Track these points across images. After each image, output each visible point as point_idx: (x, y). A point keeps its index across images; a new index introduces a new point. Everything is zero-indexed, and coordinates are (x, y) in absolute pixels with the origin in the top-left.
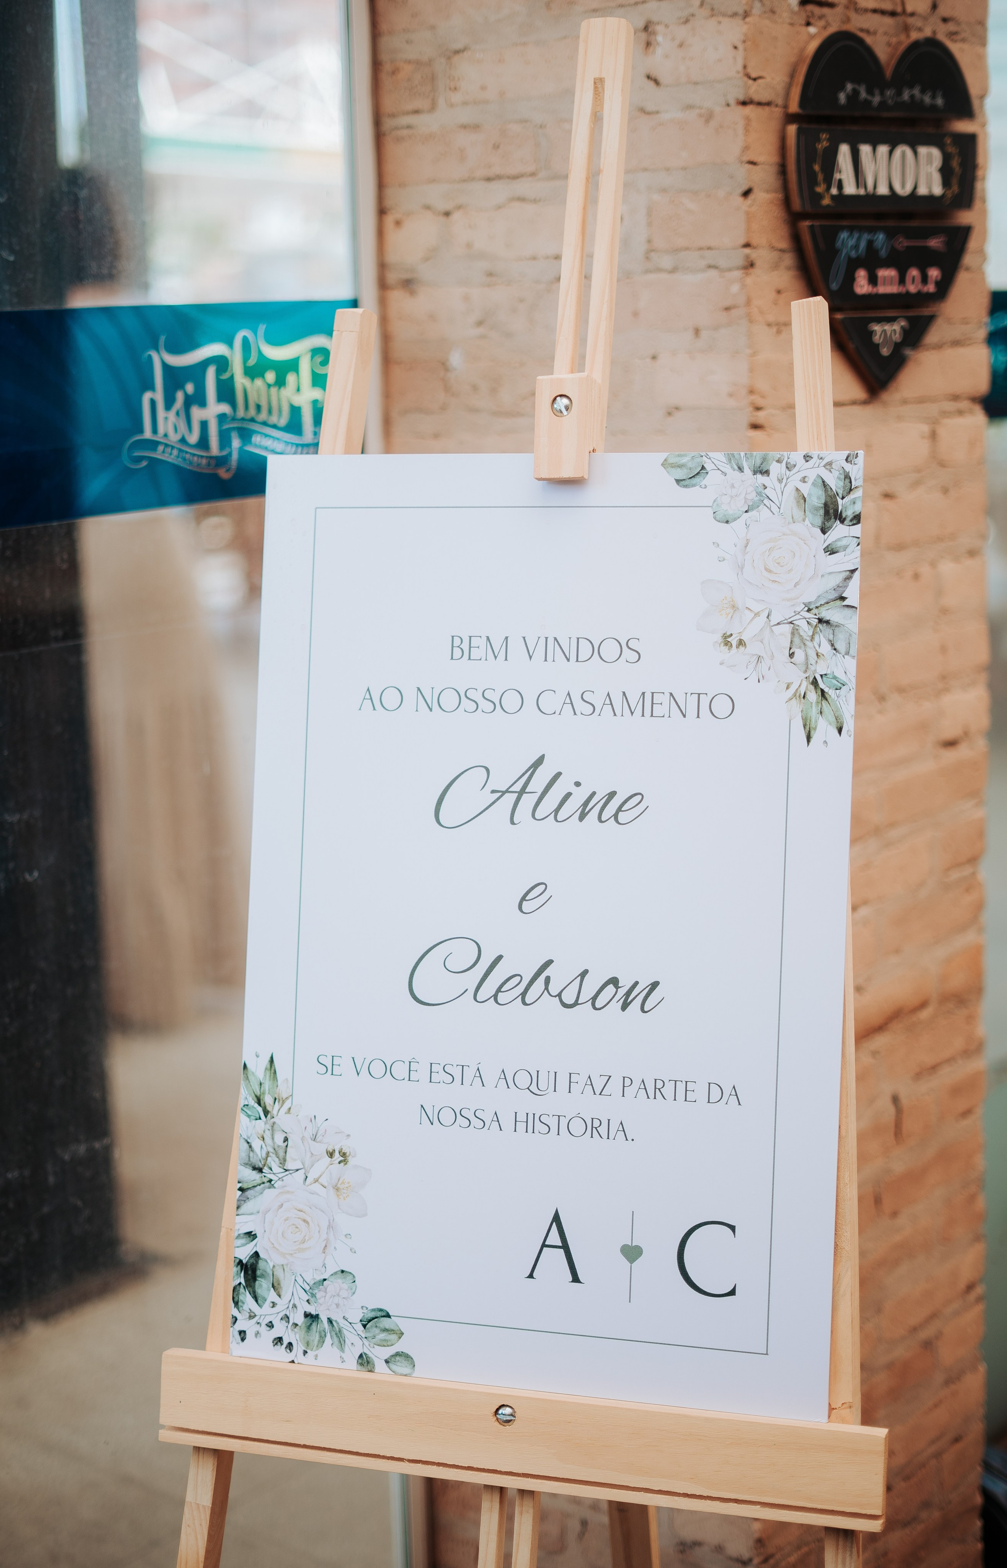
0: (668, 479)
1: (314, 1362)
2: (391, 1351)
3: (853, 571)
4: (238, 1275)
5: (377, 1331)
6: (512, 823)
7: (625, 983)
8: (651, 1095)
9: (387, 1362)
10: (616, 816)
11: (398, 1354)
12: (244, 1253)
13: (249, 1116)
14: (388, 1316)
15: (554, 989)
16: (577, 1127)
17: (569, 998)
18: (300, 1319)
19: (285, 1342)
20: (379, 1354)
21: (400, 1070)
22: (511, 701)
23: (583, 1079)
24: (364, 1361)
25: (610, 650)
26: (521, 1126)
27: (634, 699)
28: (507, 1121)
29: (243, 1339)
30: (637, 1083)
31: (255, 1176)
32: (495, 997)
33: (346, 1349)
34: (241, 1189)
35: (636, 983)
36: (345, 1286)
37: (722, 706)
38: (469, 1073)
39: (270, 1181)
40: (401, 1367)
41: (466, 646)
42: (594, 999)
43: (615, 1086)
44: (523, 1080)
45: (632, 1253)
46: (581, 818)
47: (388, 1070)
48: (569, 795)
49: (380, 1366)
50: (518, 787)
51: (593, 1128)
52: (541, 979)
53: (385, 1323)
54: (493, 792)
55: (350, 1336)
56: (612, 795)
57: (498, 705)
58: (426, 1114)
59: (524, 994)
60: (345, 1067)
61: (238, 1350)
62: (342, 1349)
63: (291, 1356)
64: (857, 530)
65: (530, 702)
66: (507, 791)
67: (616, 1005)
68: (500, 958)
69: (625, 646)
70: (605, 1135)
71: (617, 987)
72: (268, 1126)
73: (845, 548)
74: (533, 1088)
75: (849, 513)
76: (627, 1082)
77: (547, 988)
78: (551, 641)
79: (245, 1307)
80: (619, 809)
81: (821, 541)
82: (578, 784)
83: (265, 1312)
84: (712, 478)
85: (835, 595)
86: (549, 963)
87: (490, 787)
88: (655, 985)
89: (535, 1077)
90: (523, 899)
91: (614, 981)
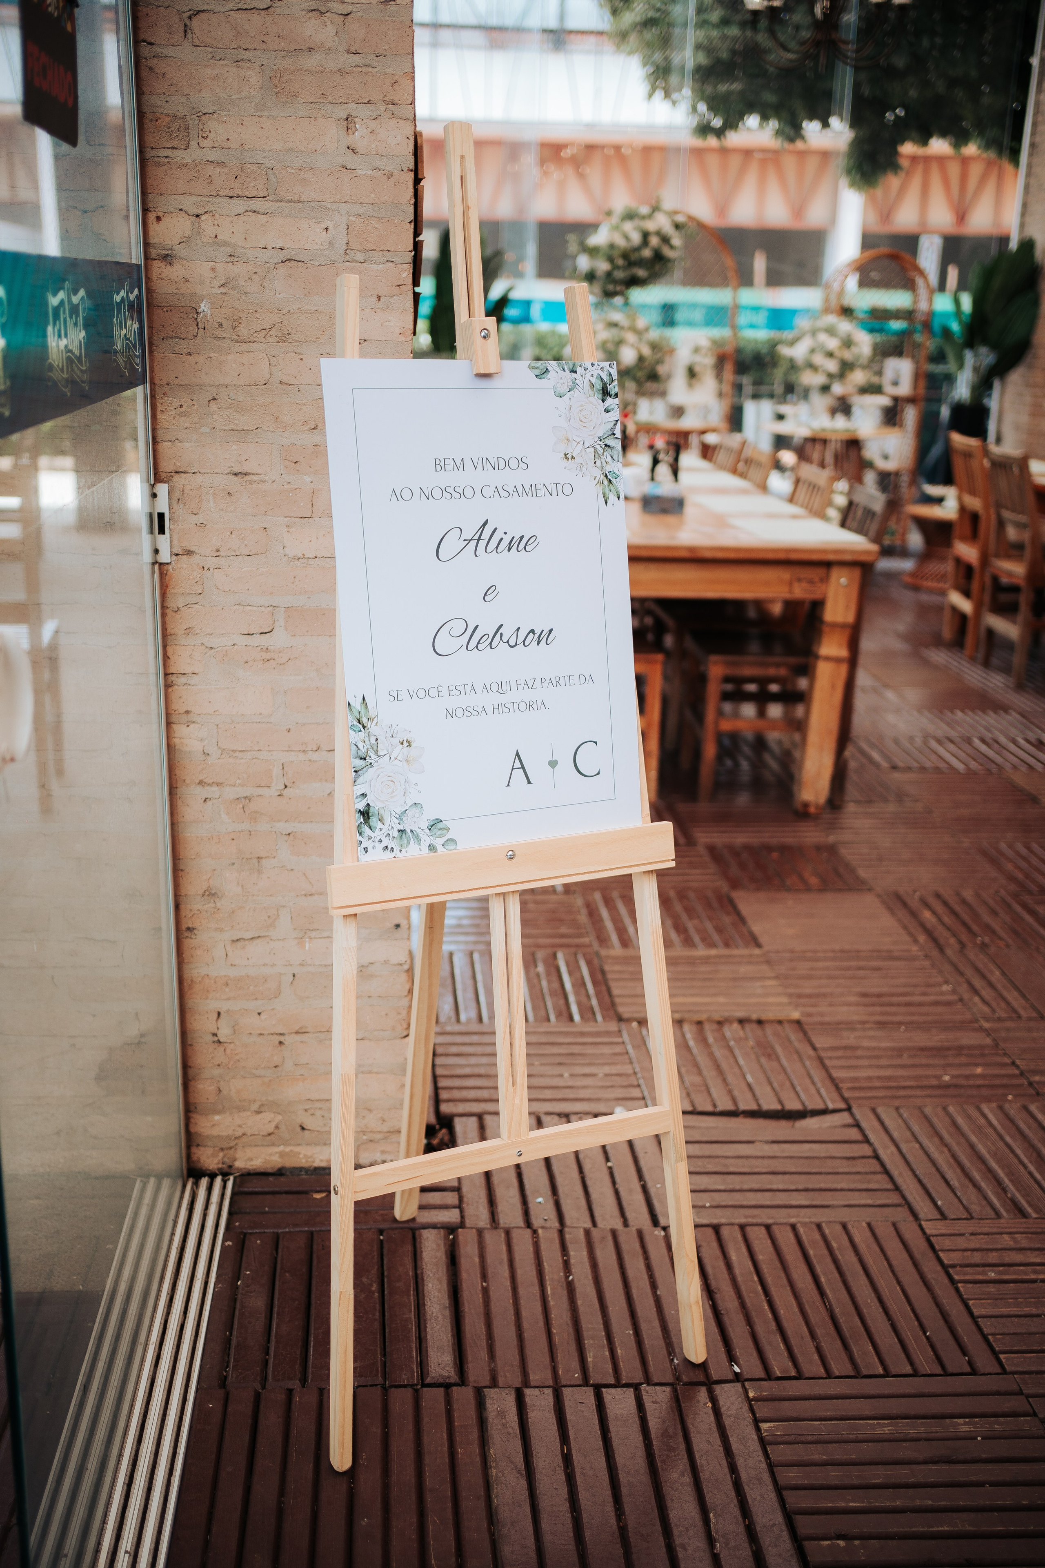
0: (531, 374)
1: (407, 855)
2: (445, 839)
3: (617, 421)
4: (359, 818)
5: (437, 830)
6: (476, 556)
7: (538, 632)
8: (555, 685)
9: (443, 845)
10: (525, 548)
11: (448, 840)
12: (361, 806)
13: (355, 731)
14: (441, 821)
15: (505, 639)
16: (523, 706)
17: (512, 643)
18: (395, 833)
19: (389, 848)
20: (438, 842)
21: (433, 693)
22: (469, 492)
23: (523, 682)
24: (432, 848)
25: (514, 463)
26: (496, 711)
27: (527, 488)
28: (489, 710)
29: (366, 852)
30: (548, 680)
31: (362, 762)
32: (477, 646)
33: (422, 844)
34: (355, 771)
35: (543, 631)
36: (417, 811)
37: (567, 489)
38: (468, 688)
39: (371, 764)
40: (451, 846)
41: (442, 464)
42: (524, 641)
43: (538, 683)
44: (495, 687)
45: (553, 764)
46: (509, 550)
47: (427, 693)
48: (502, 539)
49: (440, 849)
50: (476, 537)
51: (529, 706)
52: (498, 636)
53: (440, 825)
54: (465, 540)
55: (423, 837)
56: (522, 537)
57: (462, 494)
58: (451, 714)
59: (491, 644)
60: (404, 695)
61: (364, 858)
62: (420, 845)
63: (393, 854)
64: (617, 401)
65: (478, 492)
66: (471, 540)
67: (535, 643)
68: (477, 626)
69: (520, 461)
70: (536, 709)
71: (534, 634)
72: (366, 734)
73: (613, 409)
74: (500, 691)
75: (613, 393)
76: (543, 680)
77: (501, 639)
78: (485, 460)
79: (366, 834)
80: (526, 544)
81: (602, 406)
82: (505, 533)
83: (377, 834)
84: (551, 374)
85: (610, 433)
86: (502, 625)
87: (463, 538)
88: (551, 631)
89: (500, 685)
90: (485, 595)
91: (532, 631)
